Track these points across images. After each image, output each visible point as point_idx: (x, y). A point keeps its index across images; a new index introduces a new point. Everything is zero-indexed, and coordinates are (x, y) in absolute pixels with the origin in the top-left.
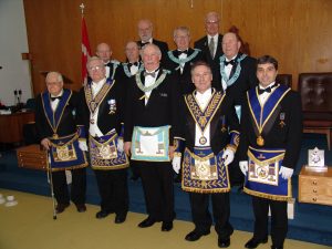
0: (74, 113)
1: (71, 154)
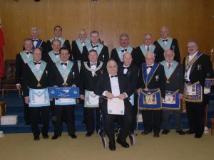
0: (157, 77)
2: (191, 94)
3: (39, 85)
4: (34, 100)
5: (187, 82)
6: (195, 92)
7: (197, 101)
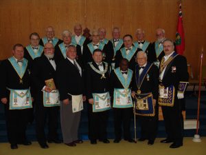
1: (145, 105)
6: (167, 95)
7: (168, 105)
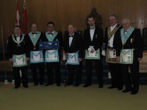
2: (112, 57)
3: (35, 49)
4: (33, 58)
5: (109, 48)
